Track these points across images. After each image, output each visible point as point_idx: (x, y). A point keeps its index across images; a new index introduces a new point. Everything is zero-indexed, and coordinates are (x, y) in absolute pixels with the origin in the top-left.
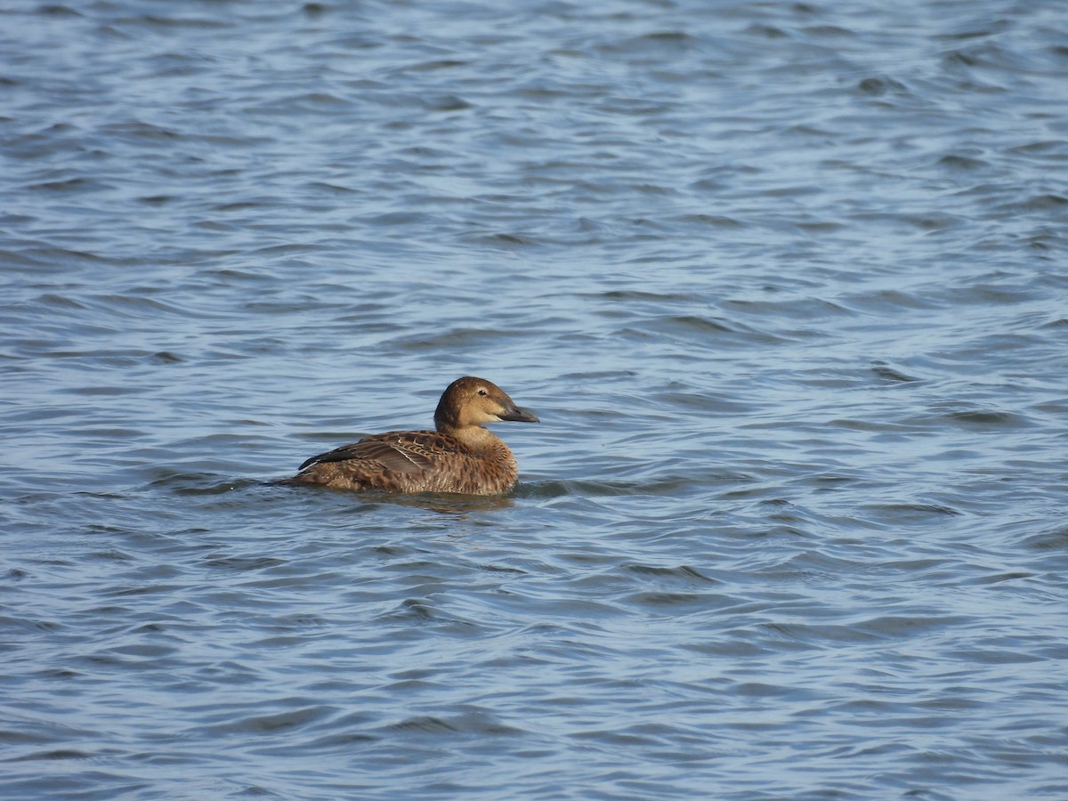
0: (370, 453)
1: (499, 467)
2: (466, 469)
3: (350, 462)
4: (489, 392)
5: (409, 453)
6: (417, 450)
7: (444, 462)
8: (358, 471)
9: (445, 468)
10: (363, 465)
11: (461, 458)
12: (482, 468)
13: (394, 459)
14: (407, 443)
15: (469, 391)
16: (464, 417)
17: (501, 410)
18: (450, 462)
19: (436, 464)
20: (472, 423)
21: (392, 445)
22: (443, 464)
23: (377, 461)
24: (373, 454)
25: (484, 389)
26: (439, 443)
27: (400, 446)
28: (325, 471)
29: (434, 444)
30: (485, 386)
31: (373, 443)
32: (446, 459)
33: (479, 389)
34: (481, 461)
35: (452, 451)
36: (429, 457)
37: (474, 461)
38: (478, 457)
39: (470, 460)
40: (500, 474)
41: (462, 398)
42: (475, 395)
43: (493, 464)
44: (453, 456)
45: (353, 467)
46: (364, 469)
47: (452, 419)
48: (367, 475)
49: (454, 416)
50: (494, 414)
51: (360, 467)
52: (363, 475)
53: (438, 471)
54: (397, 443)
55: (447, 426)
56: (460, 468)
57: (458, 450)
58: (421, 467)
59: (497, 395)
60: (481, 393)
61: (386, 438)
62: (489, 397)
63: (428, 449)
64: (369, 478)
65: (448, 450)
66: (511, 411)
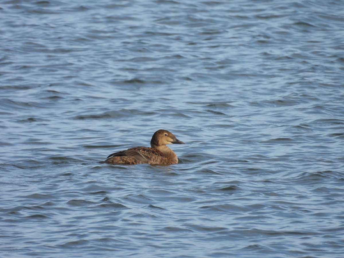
0: (131, 154)
1: (172, 161)
2: (161, 161)
3: (124, 156)
4: (168, 134)
5: (143, 155)
6: (146, 154)
7: (155, 159)
8: (126, 160)
9: (155, 161)
10: (128, 158)
11: (160, 158)
12: (167, 161)
13: (139, 157)
14: (143, 151)
15: (162, 134)
16: (160, 143)
17: (172, 140)
18: (156, 158)
19: (152, 159)
20: (163, 145)
21: (138, 152)
22: (154, 159)
23: (133, 157)
24: (132, 155)
25: (167, 134)
26: (153, 152)
27: (141, 152)
28: (116, 159)
29: (152, 152)
30: (167, 133)
31: (132, 151)
32: (155, 158)
33: (165, 134)
34: (166, 158)
35: (157, 155)
36: (150, 157)
37: (164, 158)
38: (166, 157)
39: (163, 158)
40: (172, 163)
41: (159, 137)
42: (164, 136)
43: (170, 160)
44: (157, 157)
45: (125, 158)
46: (128, 159)
47: (156, 143)
48: (129, 161)
49: (157, 142)
50: (170, 142)
51: (127, 158)
52: (128, 161)
53: (152, 161)
54: (140, 151)
55: (155, 146)
56: (159, 161)
57: (159, 155)
58: (147, 160)
59: (171, 135)
60: (166, 135)
61: (137, 149)
62: (168, 136)
63: (150, 154)
64: (129, 162)
65: (156, 154)
66: (175, 140)
